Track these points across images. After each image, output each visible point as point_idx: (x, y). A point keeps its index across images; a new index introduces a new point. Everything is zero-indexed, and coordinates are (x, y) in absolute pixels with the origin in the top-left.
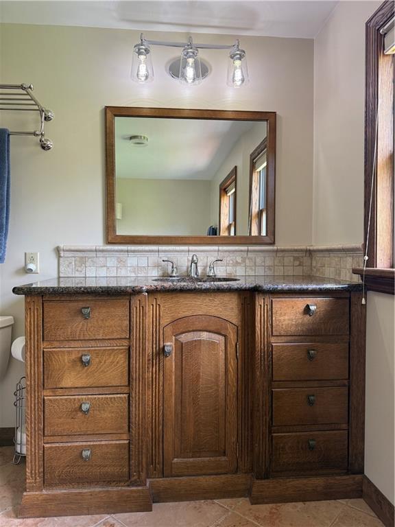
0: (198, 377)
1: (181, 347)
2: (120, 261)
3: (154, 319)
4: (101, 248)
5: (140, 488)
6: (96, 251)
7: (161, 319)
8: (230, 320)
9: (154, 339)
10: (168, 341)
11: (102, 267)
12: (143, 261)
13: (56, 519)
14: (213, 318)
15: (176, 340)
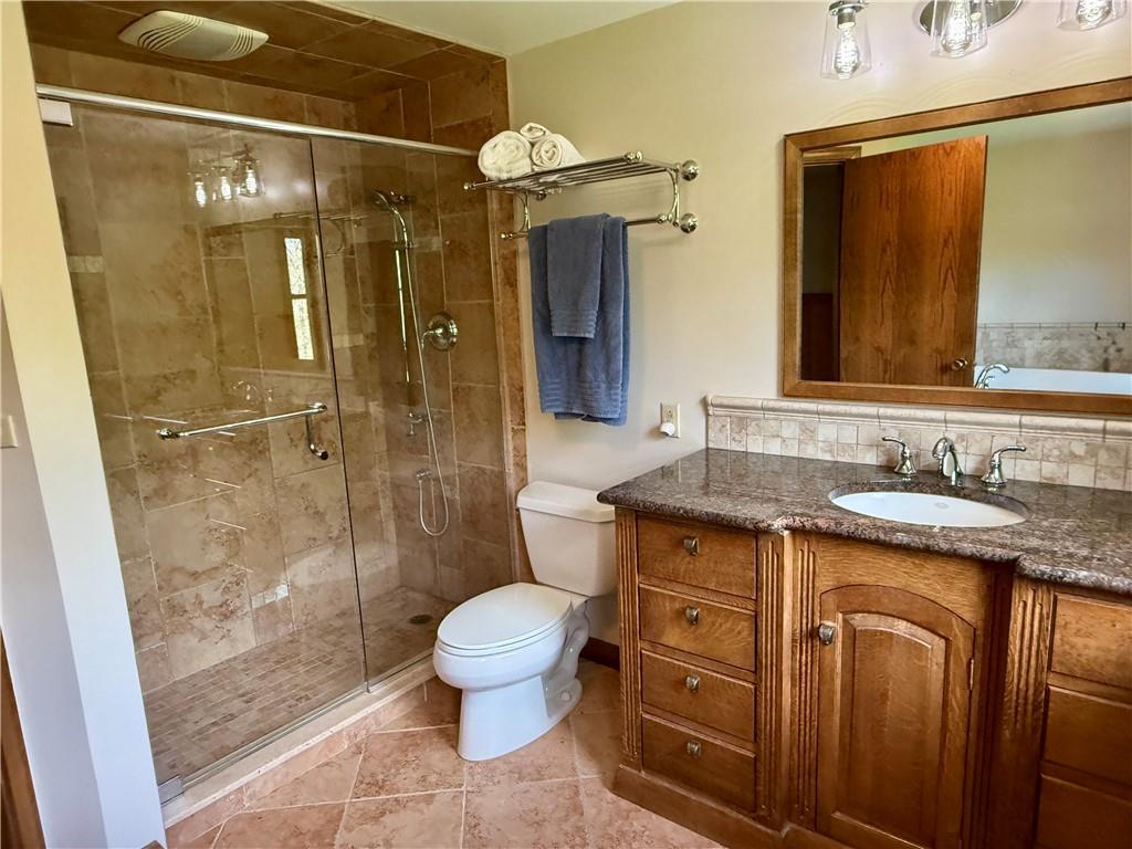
0: (884, 695)
1: (852, 635)
2: (804, 429)
3: (805, 576)
4: (772, 404)
5: (769, 831)
6: (763, 409)
7: (817, 579)
8: (959, 612)
9: (804, 609)
10: (828, 619)
11: (773, 436)
12: (849, 434)
13: (654, 816)
14: (920, 600)
15: (845, 621)
